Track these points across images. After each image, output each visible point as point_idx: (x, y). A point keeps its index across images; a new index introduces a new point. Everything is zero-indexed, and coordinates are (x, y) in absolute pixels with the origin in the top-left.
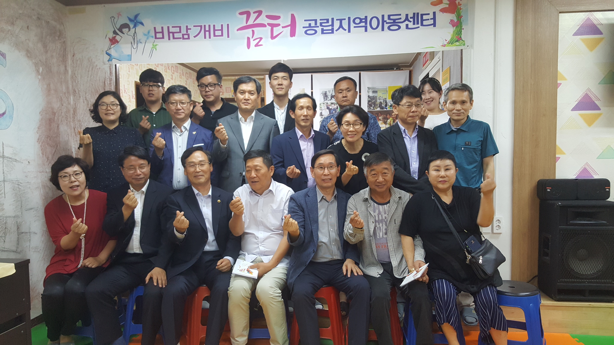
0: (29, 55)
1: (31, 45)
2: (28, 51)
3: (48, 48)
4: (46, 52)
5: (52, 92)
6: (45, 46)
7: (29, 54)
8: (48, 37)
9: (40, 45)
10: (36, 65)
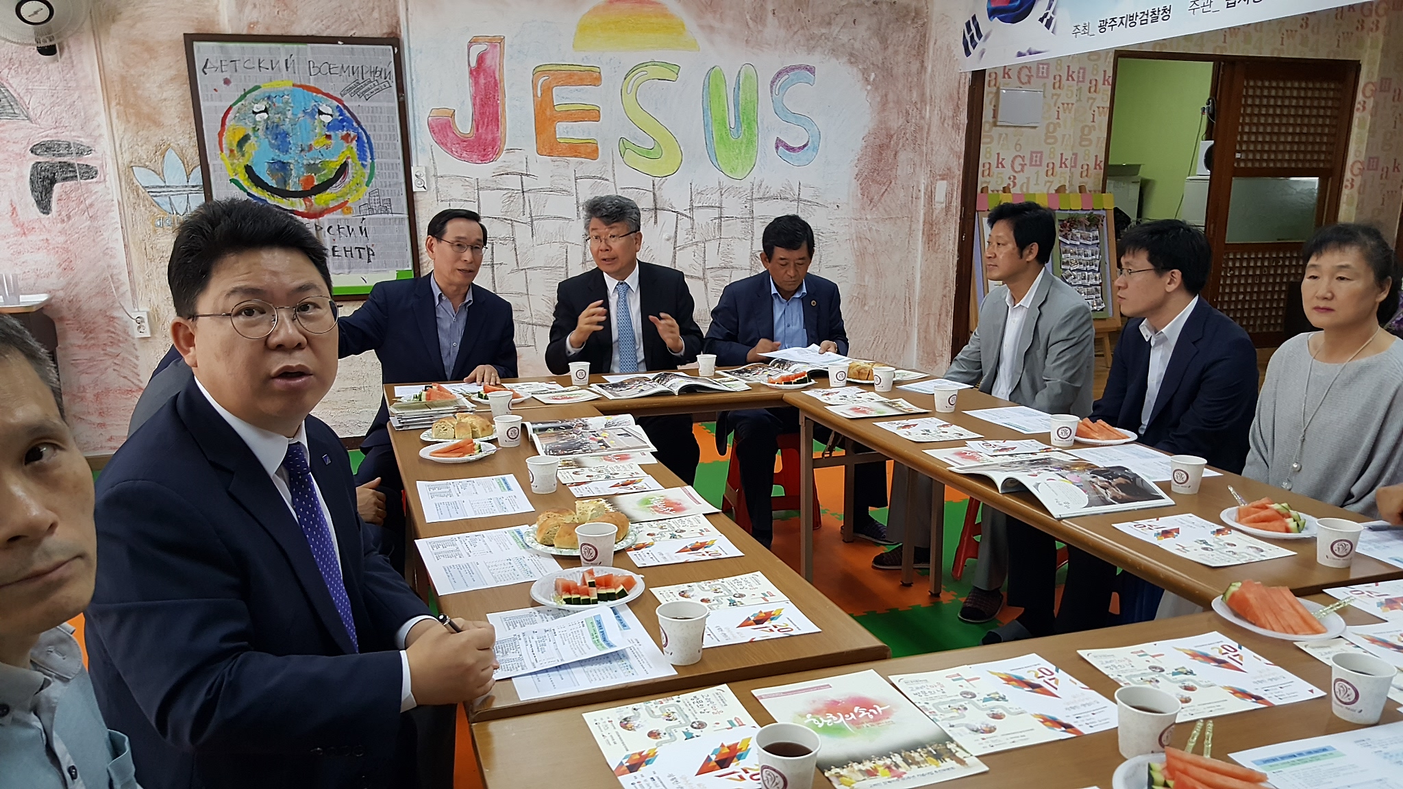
0: (853, 60)
1: (857, 45)
2: (851, 55)
3: (889, 42)
4: (886, 48)
5: (891, 105)
6: (884, 41)
7: (853, 58)
8: (890, 26)
9: (874, 42)
10: (865, 72)
